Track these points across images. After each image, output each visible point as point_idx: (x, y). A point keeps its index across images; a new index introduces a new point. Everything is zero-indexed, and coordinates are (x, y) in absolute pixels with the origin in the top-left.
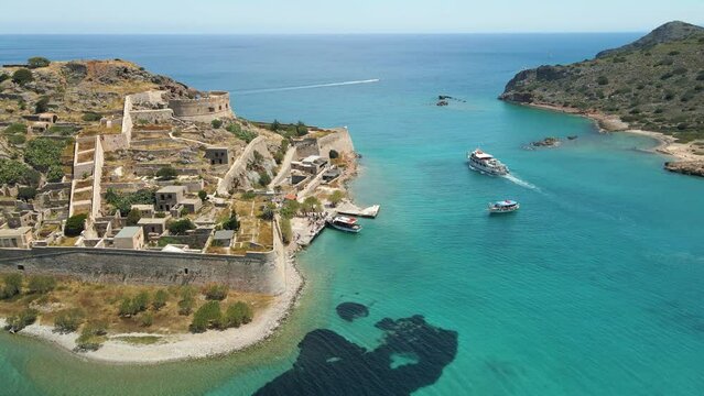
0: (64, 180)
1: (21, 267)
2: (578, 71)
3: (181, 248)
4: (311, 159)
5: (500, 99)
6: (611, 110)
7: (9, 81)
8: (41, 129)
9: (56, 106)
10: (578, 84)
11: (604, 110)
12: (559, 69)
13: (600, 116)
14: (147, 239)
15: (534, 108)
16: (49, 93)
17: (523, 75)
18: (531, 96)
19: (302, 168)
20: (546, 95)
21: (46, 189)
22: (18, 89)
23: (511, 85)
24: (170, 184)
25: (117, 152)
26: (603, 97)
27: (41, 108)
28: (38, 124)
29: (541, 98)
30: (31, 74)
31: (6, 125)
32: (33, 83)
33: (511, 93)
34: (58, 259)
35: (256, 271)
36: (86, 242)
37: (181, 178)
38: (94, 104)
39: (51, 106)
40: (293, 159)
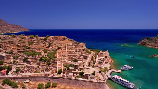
0: (55, 61)
1: (49, 81)
3: (83, 79)
4: (102, 58)
7: (43, 40)
8: (50, 50)
9: (52, 45)
14: (74, 76)
16: (50, 43)
17: (143, 39)
18: (145, 44)
19: (101, 60)
21: (52, 63)
22: (45, 42)
24: (76, 63)
25: (65, 55)
27: (49, 46)
28: (49, 49)
30: (47, 39)
31: (43, 49)
32: (47, 40)
33: (140, 43)
34: (57, 79)
35: (102, 86)
36: (62, 76)
37: (79, 62)
38: (59, 45)
39: (51, 45)
40: (98, 58)
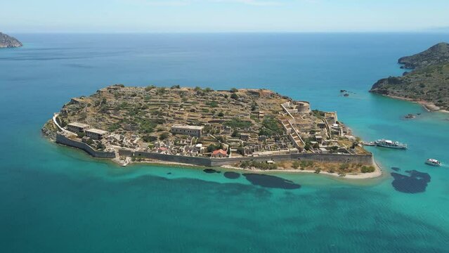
1: (299, 159)
2: (410, 80)
4: (336, 125)
5: (370, 92)
6: (429, 100)
10: (410, 87)
11: (425, 100)
12: (400, 79)
13: (424, 103)
15: (389, 97)
17: (382, 81)
18: (387, 91)
20: (395, 91)
23: (375, 85)
24: (315, 135)
26: (423, 93)
27: (253, 109)
29: (392, 93)
31: (247, 115)
32: (240, 99)
33: (376, 89)
36: (315, 152)
37: (317, 133)
